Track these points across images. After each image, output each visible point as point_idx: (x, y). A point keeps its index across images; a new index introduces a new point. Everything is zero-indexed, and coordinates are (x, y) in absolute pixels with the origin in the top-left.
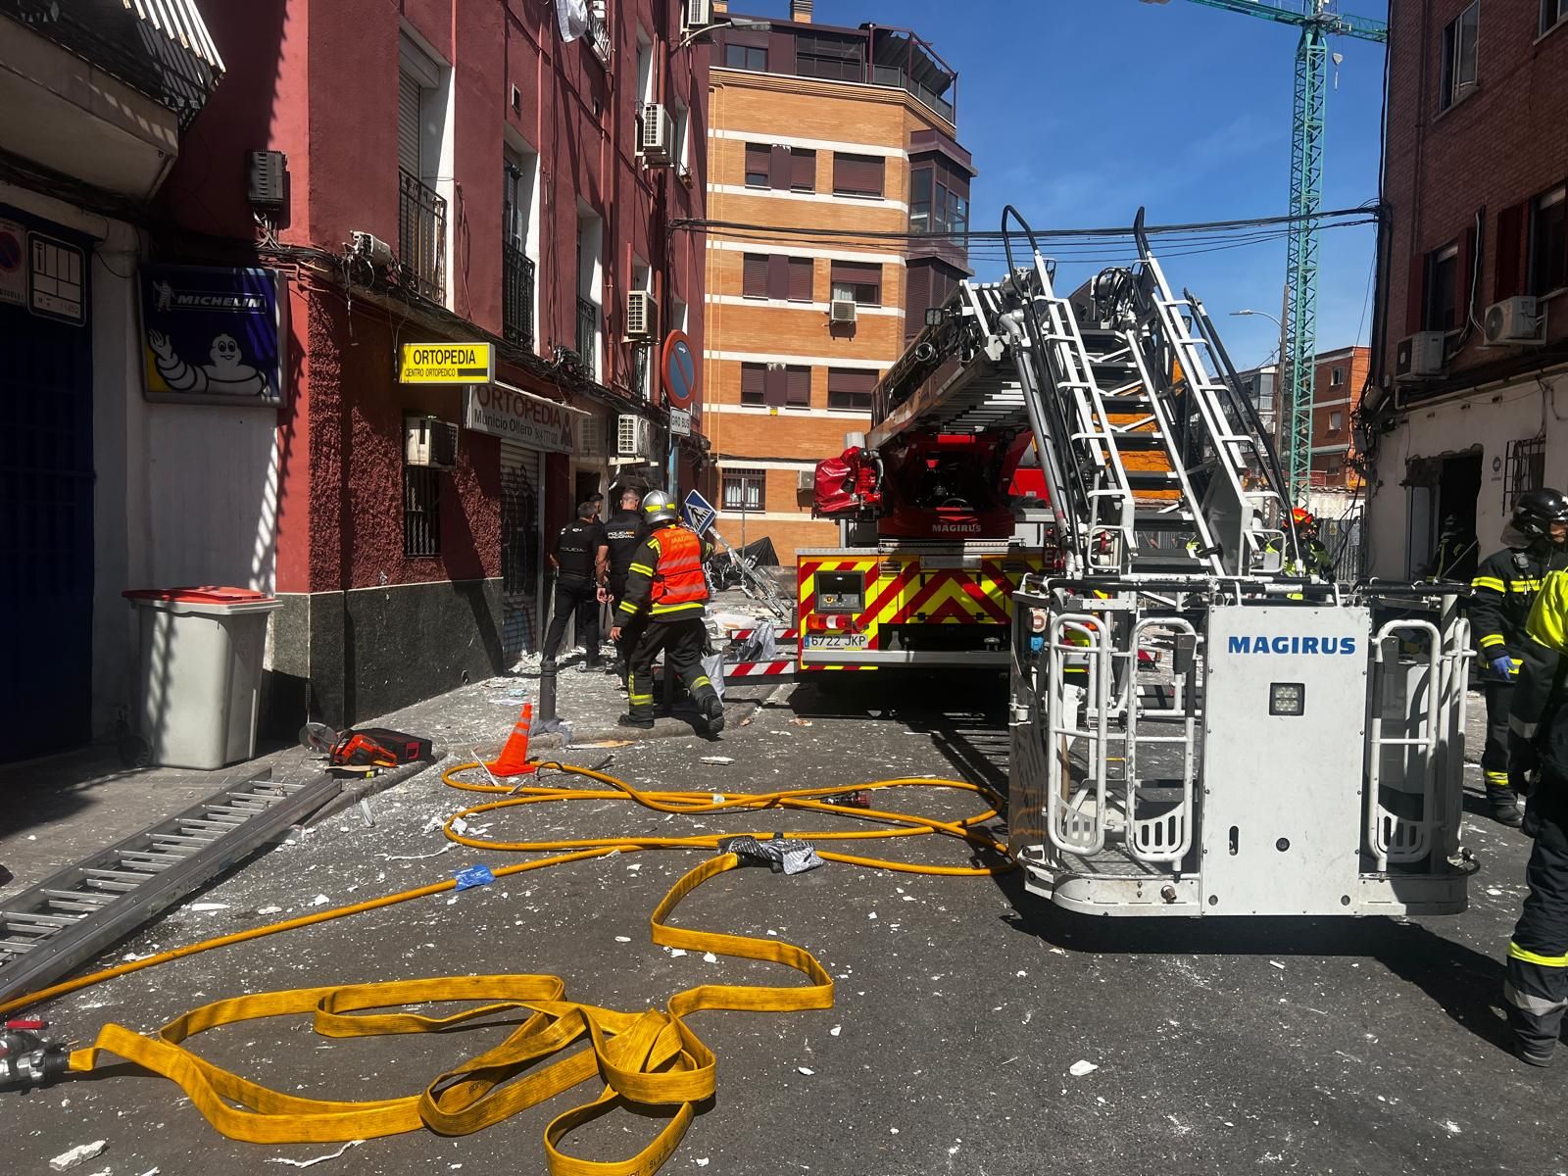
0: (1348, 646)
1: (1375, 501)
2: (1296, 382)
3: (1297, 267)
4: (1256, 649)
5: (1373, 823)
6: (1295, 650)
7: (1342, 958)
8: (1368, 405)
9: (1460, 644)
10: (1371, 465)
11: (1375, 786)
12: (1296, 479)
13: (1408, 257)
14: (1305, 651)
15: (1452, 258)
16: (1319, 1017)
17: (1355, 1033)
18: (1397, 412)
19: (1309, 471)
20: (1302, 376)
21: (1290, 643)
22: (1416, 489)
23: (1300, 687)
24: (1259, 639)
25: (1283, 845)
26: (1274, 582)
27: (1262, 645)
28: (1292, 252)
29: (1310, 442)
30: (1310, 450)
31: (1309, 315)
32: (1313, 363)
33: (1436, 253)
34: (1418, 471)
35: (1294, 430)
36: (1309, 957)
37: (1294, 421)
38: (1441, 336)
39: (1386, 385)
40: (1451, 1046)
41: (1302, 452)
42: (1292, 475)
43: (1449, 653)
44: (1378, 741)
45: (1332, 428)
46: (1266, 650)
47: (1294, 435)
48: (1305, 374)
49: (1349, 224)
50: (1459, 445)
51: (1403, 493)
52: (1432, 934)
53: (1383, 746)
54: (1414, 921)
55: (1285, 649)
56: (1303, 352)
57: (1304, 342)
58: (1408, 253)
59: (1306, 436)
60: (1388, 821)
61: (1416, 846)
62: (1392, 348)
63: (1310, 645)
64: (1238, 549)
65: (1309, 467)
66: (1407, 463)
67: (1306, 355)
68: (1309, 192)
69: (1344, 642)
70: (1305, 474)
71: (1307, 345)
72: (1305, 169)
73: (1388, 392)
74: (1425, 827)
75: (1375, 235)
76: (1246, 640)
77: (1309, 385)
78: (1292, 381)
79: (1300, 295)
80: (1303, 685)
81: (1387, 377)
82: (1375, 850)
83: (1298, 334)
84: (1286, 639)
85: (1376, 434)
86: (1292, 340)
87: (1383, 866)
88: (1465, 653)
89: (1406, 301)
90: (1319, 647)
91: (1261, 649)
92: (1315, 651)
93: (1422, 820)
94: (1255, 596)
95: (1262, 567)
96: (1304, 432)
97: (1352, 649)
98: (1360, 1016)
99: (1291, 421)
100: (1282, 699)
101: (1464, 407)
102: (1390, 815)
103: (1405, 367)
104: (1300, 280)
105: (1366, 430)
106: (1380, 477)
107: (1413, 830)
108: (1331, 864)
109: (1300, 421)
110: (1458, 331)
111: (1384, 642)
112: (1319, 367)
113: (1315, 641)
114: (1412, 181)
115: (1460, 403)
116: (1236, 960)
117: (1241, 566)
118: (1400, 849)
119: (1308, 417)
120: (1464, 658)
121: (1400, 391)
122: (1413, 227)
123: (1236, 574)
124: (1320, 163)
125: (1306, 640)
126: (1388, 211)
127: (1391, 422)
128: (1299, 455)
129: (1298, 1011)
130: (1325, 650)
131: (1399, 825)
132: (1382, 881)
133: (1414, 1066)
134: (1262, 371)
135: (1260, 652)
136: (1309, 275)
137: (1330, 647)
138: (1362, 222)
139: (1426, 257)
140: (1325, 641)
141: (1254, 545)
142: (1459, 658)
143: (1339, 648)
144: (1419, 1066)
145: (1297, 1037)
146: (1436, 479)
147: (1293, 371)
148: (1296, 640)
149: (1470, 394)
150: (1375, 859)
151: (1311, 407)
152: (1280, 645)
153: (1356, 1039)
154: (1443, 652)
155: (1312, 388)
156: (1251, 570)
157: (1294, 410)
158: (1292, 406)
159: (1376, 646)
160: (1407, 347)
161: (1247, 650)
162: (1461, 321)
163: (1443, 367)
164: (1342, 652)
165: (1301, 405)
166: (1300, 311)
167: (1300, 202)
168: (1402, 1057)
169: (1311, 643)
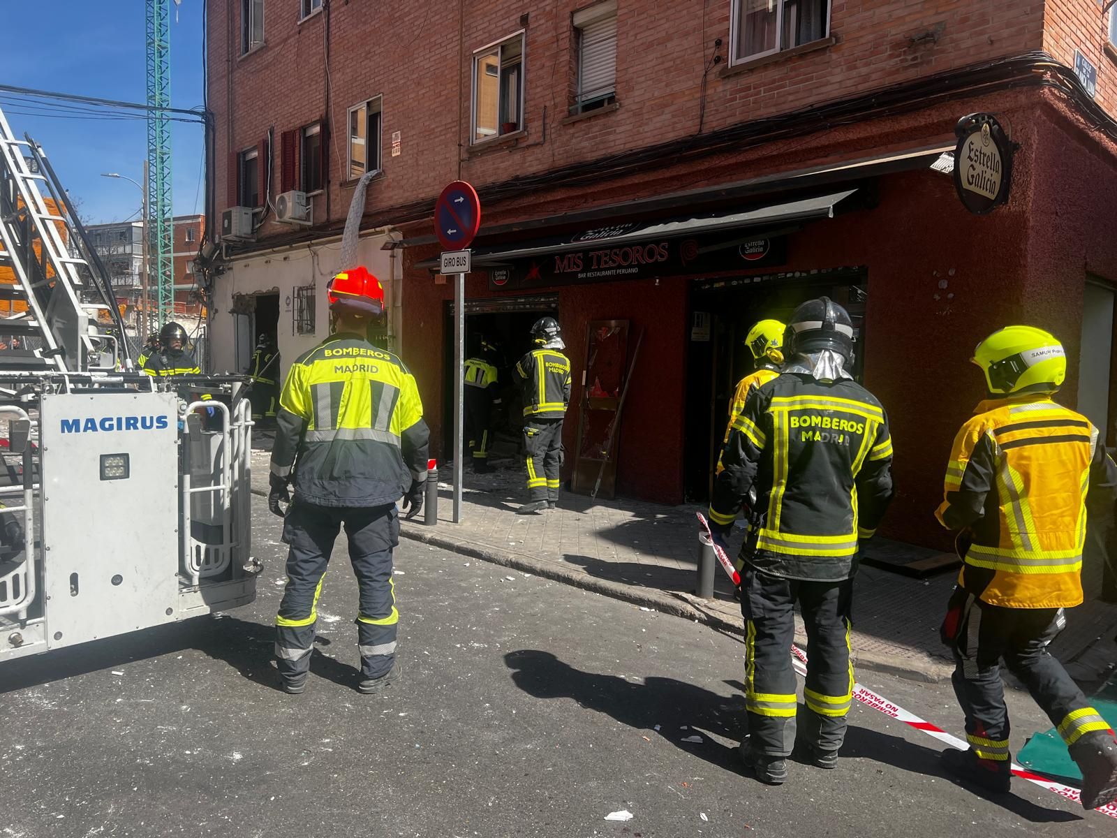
0: (162, 422)
1: (212, 323)
2: (159, 235)
3: (156, 150)
4: (86, 429)
5: (188, 552)
6: (119, 428)
7: (170, 654)
8: (205, 254)
9: (243, 417)
10: (209, 297)
11: (188, 524)
12: (164, 307)
13: (226, 153)
14: (128, 428)
15: (255, 159)
16: (147, 705)
17: (174, 709)
18: (225, 261)
19: (173, 302)
20: (164, 232)
21: (115, 422)
22: (240, 316)
23: (125, 457)
24: (88, 420)
25: (117, 580)
26: (108, 376)
27: (91, 425)
28: (151, 137)
29: (172, 280)
30: (173, 287)
31: (166, 187)
32: (172, 223)
33: (245, 154)
34: (241, 305)
35: (160, 271)
36: (144, 660)
37: (160, 265)
38: (250, 211)
39: (217, 242)
40: (241, 697)
41: (167, 287)
42: (160, 304)
43: (236, 424)
44: (188, 490)
45: (188, 272)
46: (94, 428)
47: (160, 275)
48: (165, 230)
49: (184, 120)
50: (265, 288)
51: (230, 319)
52: (238, 620)
53: (193, 494)
54: (226, 614)
55: (111, 427)
56: (164, 214)
57: (164, 206)
58: (226, 150)
59: (169, 276)
60: (198, 548)
61: (220, 562)
62: (219, 216)
63: (131, 423)
64: (77, 350)
65: (173, 299)
66: (233, 297)
67: (166, 216)
68: (161, 94)
69: (159, 419)
70: (170, 304)
71: (166, 209)
72: (157, 76)
73: (217, 247)
74: (225, 548)
75: (204, 133)
76: (76, 422)
77: (170, 239)
78: (157, 234)
79: (159, 171)
80: (127, 455)
81: (217, 236)
82: (190, 570)
83: (159, 200)
84: (111, 419)
85: (211, 276)
86: (155, 203)
87: (196, 581)
88: (247, 423)
89: (226, 183)
90: (139, 425)
91: (90, 428)
92: (136, 428)
93: (222, 543)
94: (84, 386)
95: (99, 365)
96: (168, 273)
97: (165, 425)
98: (179, 694)
99: (157, 264)
100: (111, 467)
101: (267, 262)
102: (200, 544)
103: (227, 230)
104: (159, 160)
105: (204, 274)
106: (216, 307)
107: (217, 551)
108: (157, 587)
109: (164, 265)
110: (260, 209)
111: (190, 417)
112: (176, 227)
113: (136, 419)
114: (226, 99)
115: (264, 258)
116: (82, 679)
117: (80, 364)
118: (207, 567)
119: (170, 262)
120: (247, 427)
121: (226, 247)
122: (229, 132)
123: (77, 370)
124: (168, 74)
125: (128, 419)
126: (211, 117)
127: (221, 268)
128: (165, 290)
129: (130, 706)
130: (144, 426)
131: (207, 551)
132: (195, 592)
133: (214, 720)
134: (133, 224)
135: (90, 431)
136: (165, 157)
137: (148, 424)
138: (193, 121)
139: (238, 155)
140: (144, 419)
141: (90, 347)
142: (243, 427)
143: (155, 424)
144: (218, 719)
145: (127, 725)
146: (252, 309)
147: (157, 227)
148: (119, 420)
149: (270, 253)
150: (189, 577)
151: (172, 255)
152: (107, 424)
153: (174, 713)
154: (231, 424)
155: (172, 242)
156: (89, 367)
157: (160, 257)
158: (157, 254)
159: (184, 421)
160: (228, 216)
161: (78, 430)
162: (262, 203)
163: (252, 233)
164: (158, 427)
165: (164, 253)
166: (160, 182)
167: (155, 100)
168: (207, 715)
169: (132, 422)
